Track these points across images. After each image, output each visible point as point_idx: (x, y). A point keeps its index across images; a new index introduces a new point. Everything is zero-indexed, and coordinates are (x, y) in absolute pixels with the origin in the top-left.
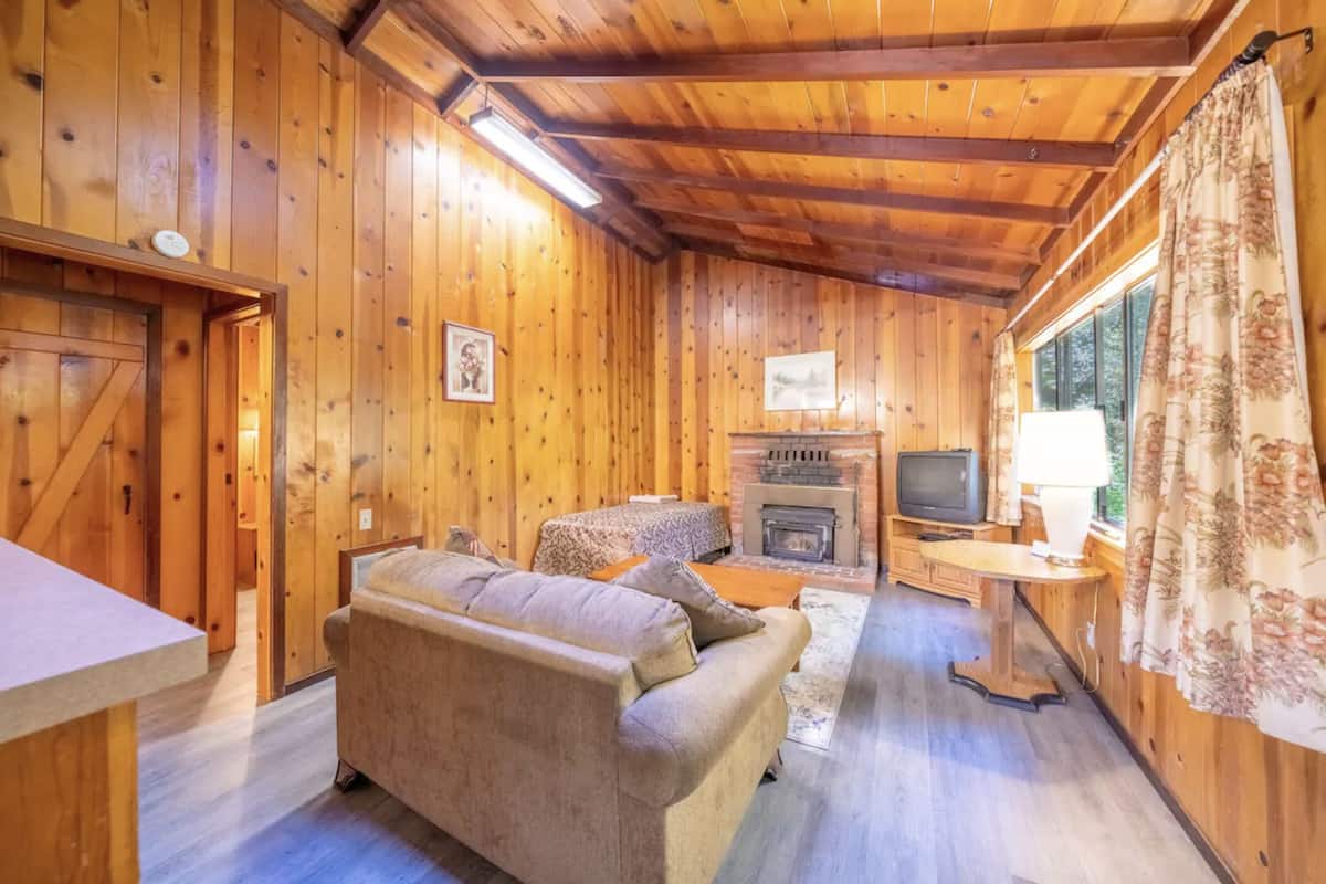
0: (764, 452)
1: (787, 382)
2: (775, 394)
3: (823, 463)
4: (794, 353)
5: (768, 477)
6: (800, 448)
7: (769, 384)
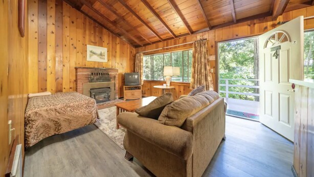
0: (90, 73)
1: (94, 53)
2: (90, 56)
3: (107, 76)
4: (96, 45)
5: (91, 81)
6: (101, 72)
7: (88, 53)
